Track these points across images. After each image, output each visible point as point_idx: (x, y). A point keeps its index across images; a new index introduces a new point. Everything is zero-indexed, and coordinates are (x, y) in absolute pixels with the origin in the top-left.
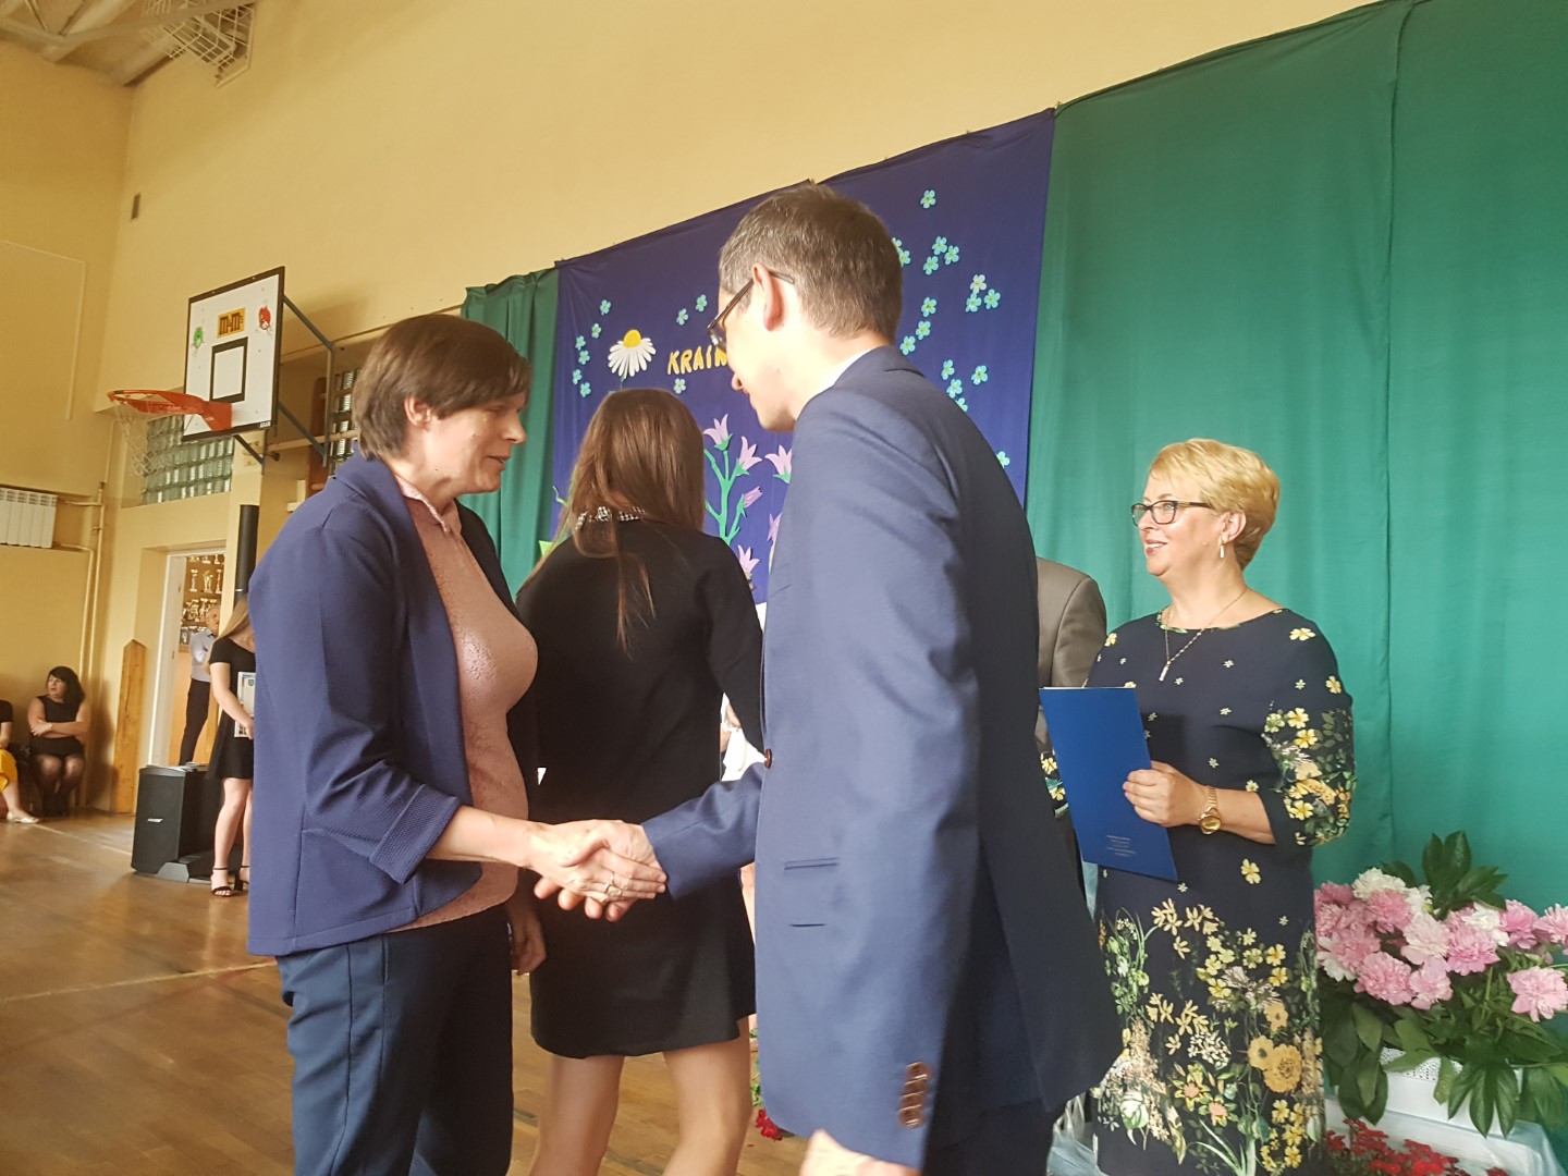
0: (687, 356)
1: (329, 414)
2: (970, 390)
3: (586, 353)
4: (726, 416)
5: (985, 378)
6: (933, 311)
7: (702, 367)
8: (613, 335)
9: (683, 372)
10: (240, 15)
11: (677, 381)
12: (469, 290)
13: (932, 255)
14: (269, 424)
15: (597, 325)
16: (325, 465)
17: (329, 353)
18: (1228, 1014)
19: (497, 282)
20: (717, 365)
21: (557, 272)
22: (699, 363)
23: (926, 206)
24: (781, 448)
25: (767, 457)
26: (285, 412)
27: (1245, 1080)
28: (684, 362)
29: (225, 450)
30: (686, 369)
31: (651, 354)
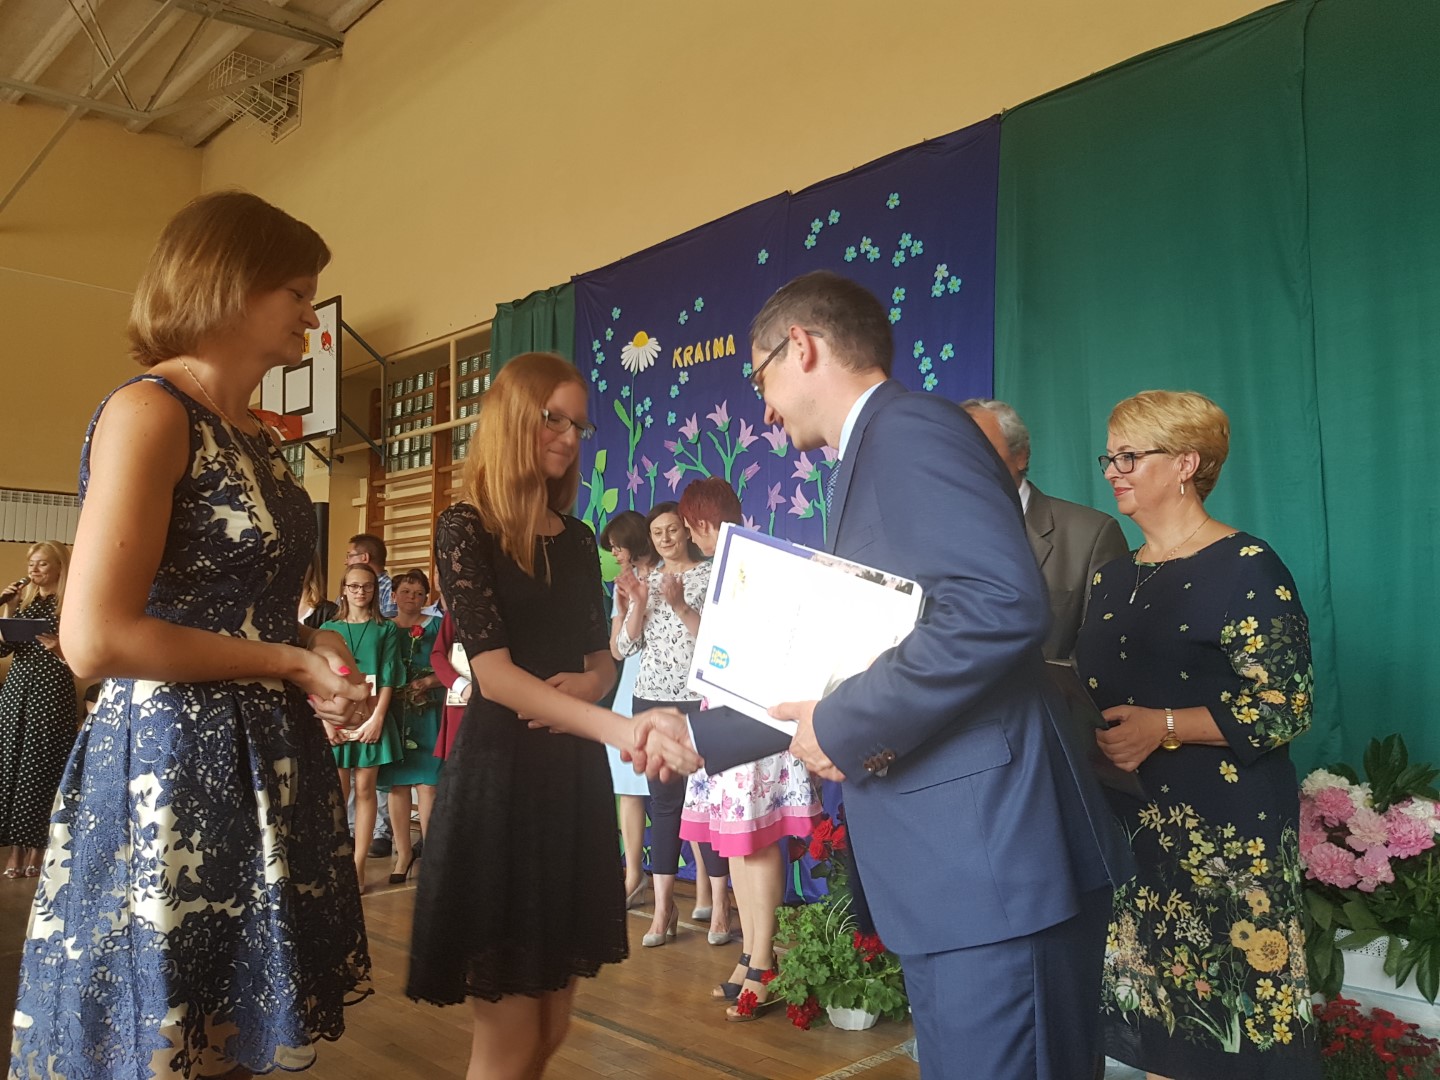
1: (384, 419)
2: (938, 366)
3: (602, 354)
4: (726, 402)
5: (952, 354)
6: (903, 298)
7: (702, 360)
8: (625, 337)
9: (686, 365)
10: (290, 80)
11: (681, 373)
12: (498, 306)
13: (899, 249)
14: (335, 432)
15: (609, 330)
16: (383, 464)
17: (382, 368)
18: (1209, 901)
19: (522, 298)
20: (715, 357)
21: (573, 286)
22: (699, 356)
23: (892, 207)
25: (763, 435)
26: (347, 420)
27: (1227, 958)
28: (687, 357)
29: (296, 455)
30: (688, 364)
31: (657, 351)
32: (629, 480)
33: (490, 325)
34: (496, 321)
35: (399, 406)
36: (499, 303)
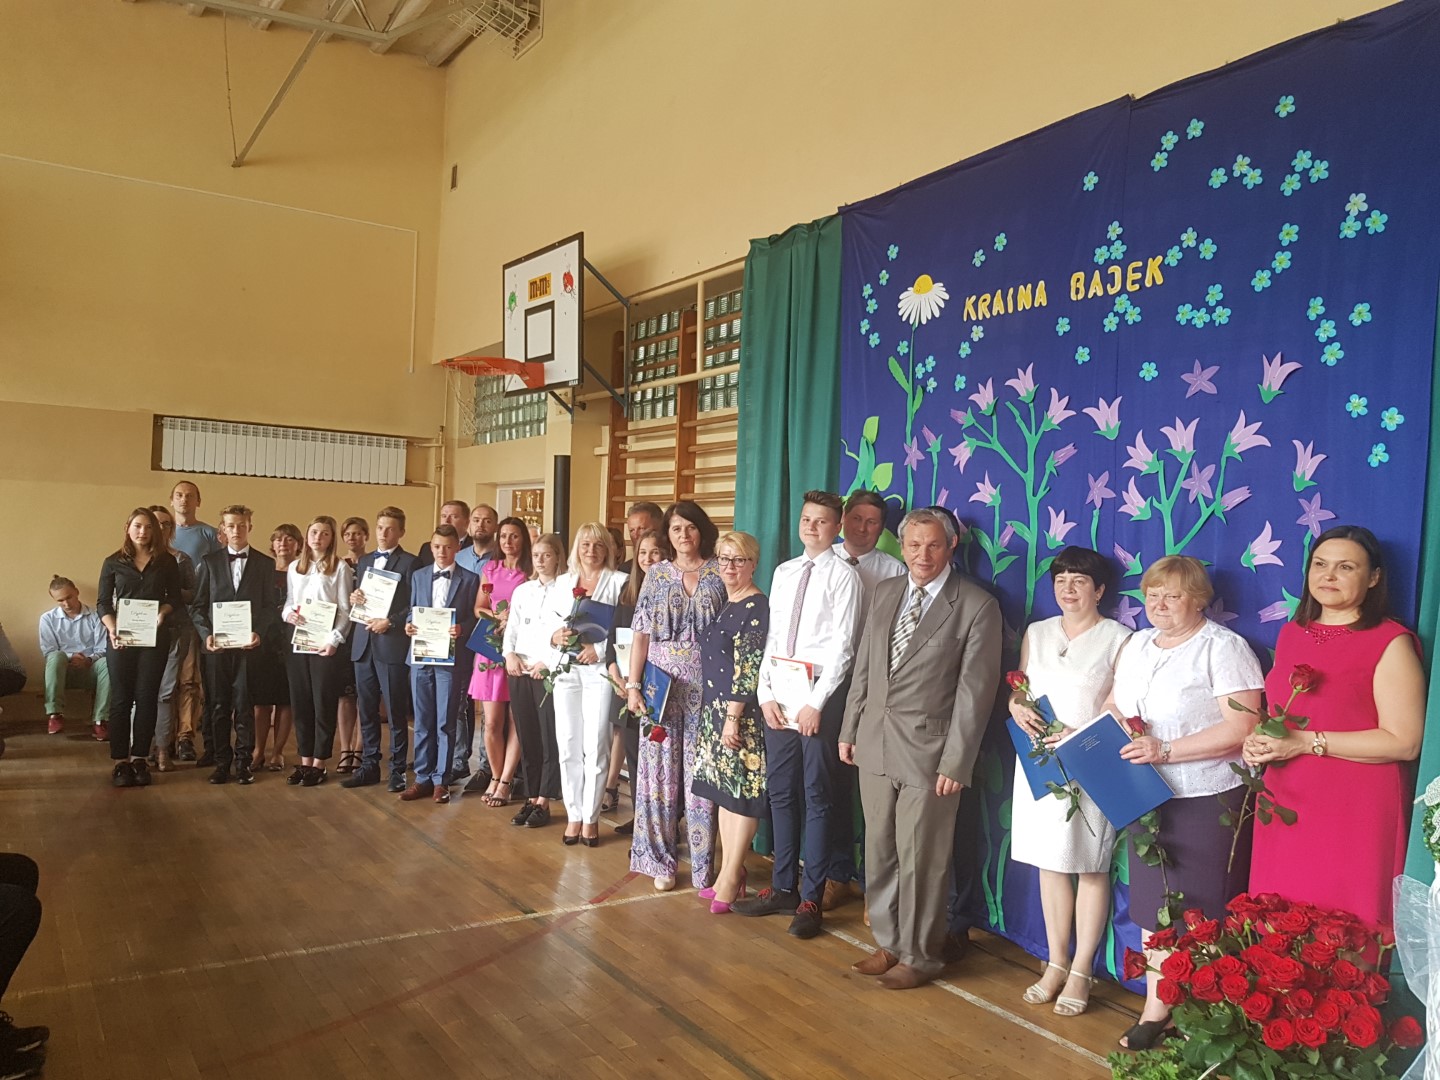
2: (1346, 333)
3: (874, 301)
4: (1032, 365)
5: (1367, 317)
6: (1295, 238)
7: (1002, 312)
8: (904, 280)
9: (981, 318)
11: (975, 328)
12: (752, 241)
14: (577, 382)
15: (884, 272)
16: (625, 411)
17: (625, 310)
19: (781, 232)
20: (1020, 309)
21: (840, 218)
22: (998, 307)
25: (1084, 410)
26: (591, 368)
28: (981, 308)
30: (984, 315)
31: (944, 300)
32: (907, 454)
33: (743, 263)
34: (749, 258)
35: (641, 350)
36: (752, 238)
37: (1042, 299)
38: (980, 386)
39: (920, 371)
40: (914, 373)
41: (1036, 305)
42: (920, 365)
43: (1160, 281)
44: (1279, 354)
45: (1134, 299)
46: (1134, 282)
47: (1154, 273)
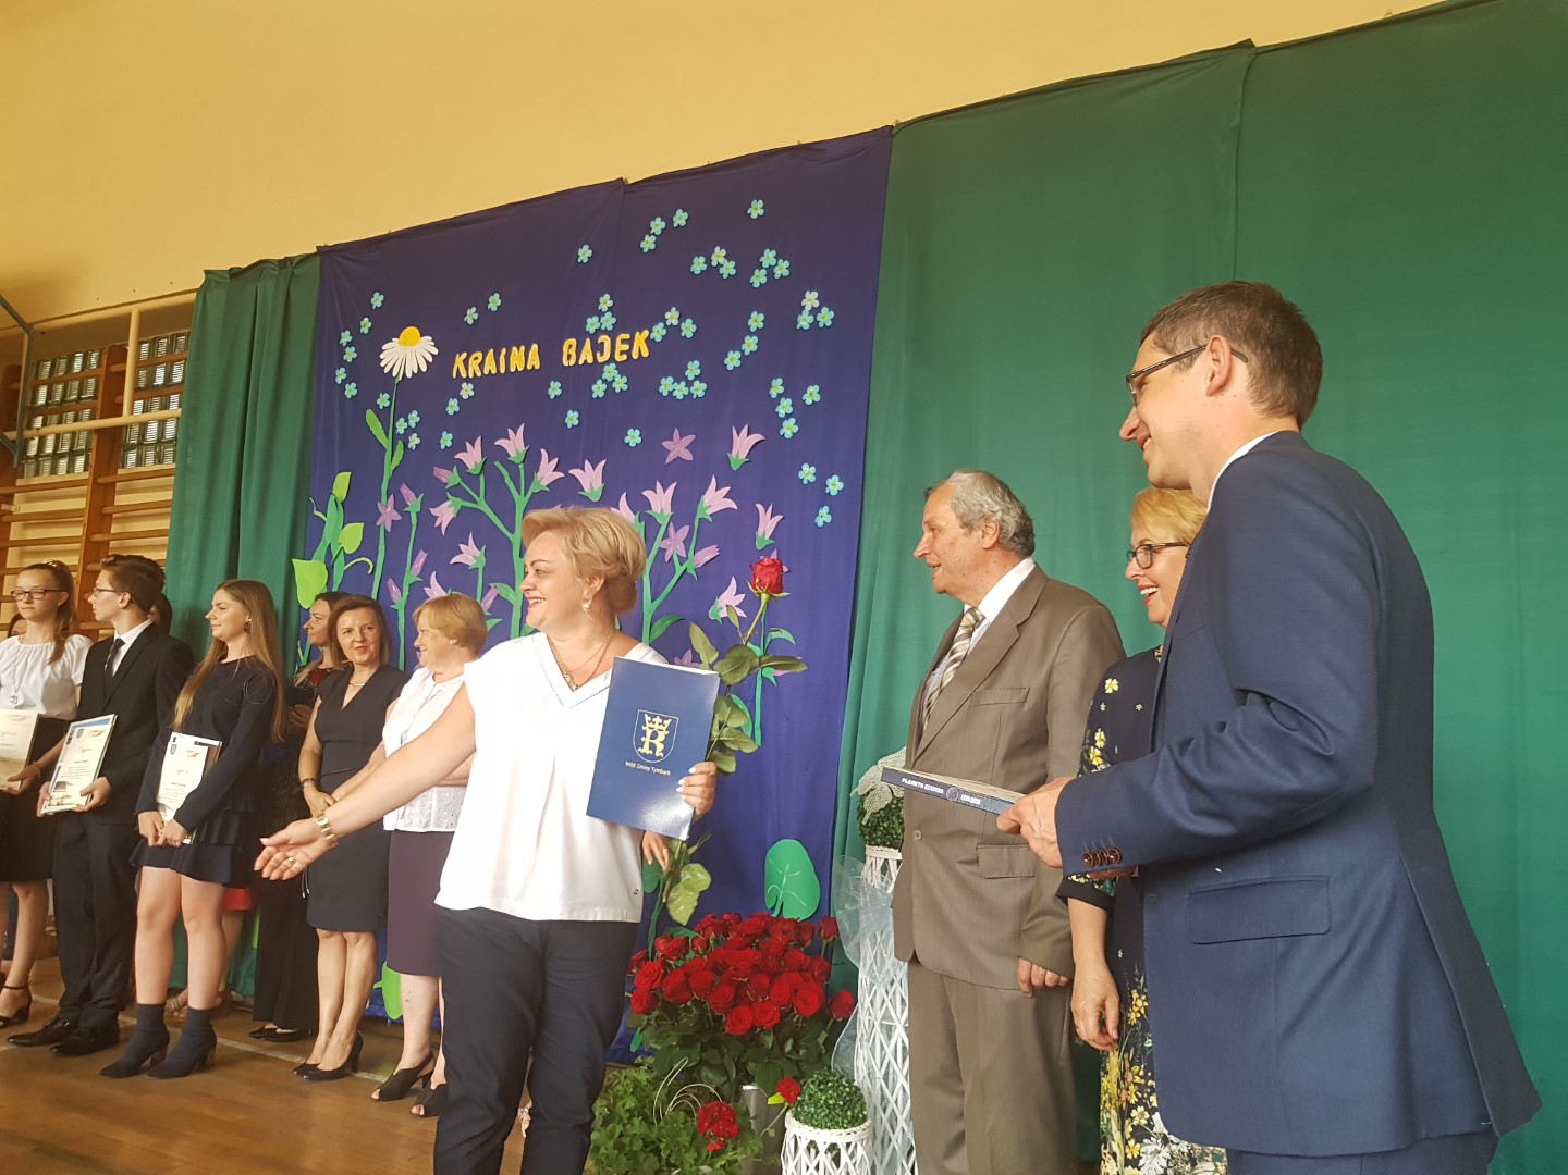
0: (476, 358)
1: (23, 406)
2: (800, 410)
3: (353, 349)
4: (522, 427)
5: (817, 398)
6: (761, 325)
7: (494, 372)
8: (388, 329)
9: (471, 376)
11: (464, 385)
12: (207, 272)
13: (760, 266)
15: (366, 319)
17: (26, 336)
19: (244, 265)
20: (513, 370)
21: (318, 260)
22: (490, 367)
23: (754, 216)
24: (587, 464)
25: (571, 472)
28: (472, 365)
30: (475, 374)
31: (432, 355)
32: (381, 514)
33: (193, 296)
34: (203, 291)
35: (43, 391)
36: (207, 268)
37: (534, 361)
38: (468, 445)
39: (401, 426)
40: (395, 428)
41: (529, 367)
42: (402, 420)
43: (645, 354)
44: (746, 427)
45: (622, 368)
46: (622, 353)
47: (640, 347)
